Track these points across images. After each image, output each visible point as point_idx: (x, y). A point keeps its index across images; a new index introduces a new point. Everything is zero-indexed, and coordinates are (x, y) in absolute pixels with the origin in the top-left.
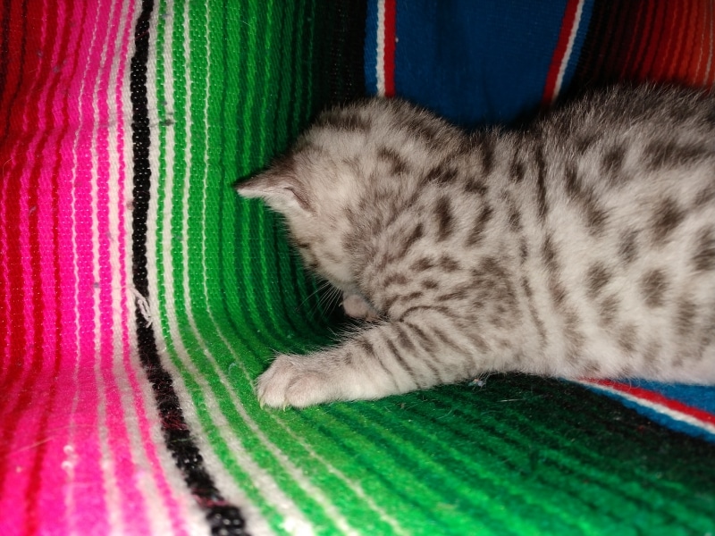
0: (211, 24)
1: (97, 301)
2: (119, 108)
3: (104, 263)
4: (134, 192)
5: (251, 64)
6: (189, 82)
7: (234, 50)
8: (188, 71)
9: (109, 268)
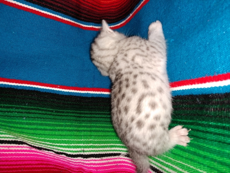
0: (58, 139)
1: (120, 164)
2: (79, 160)
3: (113, 163)
4: (98, 158)
5: (67, 128)
6: (73, 145)
7: (64, 133)
8: (70, 145)
9: (114, 162)
